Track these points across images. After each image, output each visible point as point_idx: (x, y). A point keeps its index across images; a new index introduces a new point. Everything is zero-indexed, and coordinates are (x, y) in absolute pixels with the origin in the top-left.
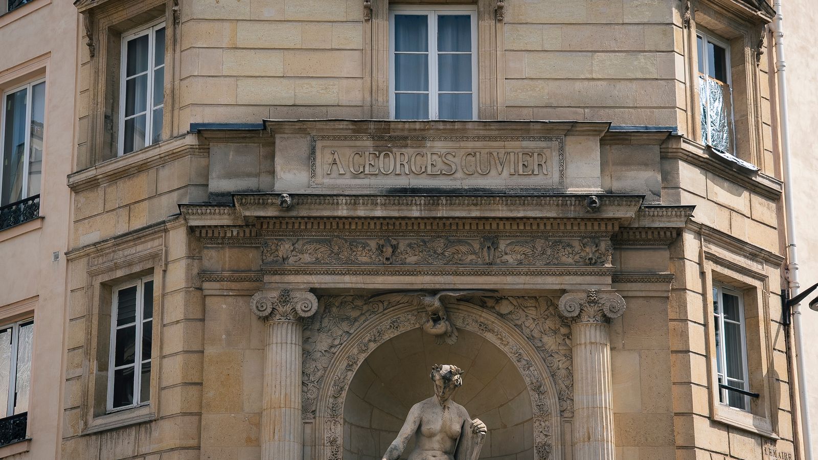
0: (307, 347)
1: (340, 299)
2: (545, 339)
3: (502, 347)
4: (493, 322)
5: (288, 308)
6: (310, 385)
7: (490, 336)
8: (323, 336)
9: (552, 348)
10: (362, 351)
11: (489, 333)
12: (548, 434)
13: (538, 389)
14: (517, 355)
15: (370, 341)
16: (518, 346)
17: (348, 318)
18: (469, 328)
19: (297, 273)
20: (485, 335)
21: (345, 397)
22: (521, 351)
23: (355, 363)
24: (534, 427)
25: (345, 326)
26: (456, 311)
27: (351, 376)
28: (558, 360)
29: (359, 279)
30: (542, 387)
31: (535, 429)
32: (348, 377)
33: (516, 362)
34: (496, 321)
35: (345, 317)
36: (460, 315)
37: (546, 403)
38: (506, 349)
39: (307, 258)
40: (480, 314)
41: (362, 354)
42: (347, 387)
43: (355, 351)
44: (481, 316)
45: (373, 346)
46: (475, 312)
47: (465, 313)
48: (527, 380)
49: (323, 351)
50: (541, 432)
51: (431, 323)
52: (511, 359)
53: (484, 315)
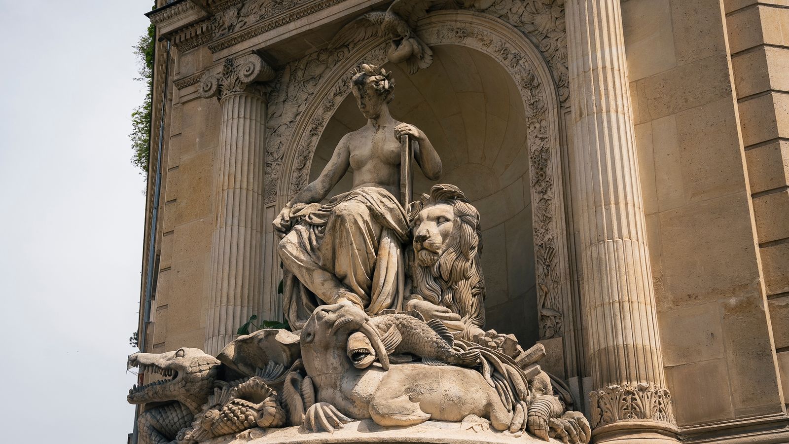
0: (272, 123)
1: (304, 61)
2: (538, 19)
3: (484, 50)
4: (471, 23)
5: (233, 79)
6: (274, 164)
7: (471, 43)
8: (288, 105)
9: (547, 27)
10: (327, 109)
11: (469, 38)
12: (544, 136)
13: (531, 84)
14: (502, 52)
15: (335, 95)
16: (503, 41)
17: (313, 78)
18: (445, 42)
19: (243, 38)
20: (464, 42)
21: (310, 167)
22: (507, 45)
23: (320, 124)
24: (528, 133)
25: (310, 88)
26: (429, 26)
27: (315, 141)
28: (556, 39)
29: (304, 21)
30: (536, 79)
31: (528, 136)
32: (313, 144)
33: (503, 60)
34: (474, 20)
35: (310, 77)
36: (434, 29)
37: (541, 98)
38: (489, 51)
39: (252, 19)
40: (454, 18)
41: (328, 113)
42: (312, 155)
43: (320, 111)
44: (456, 21)
45: (339, 100)
46: (449, 18)
47: (439, 24)
48: (517, 78)
49: (288, 123)
50: (536, 137)
51: (393, 46)
52: (496, 59)
53: (460, 18)
